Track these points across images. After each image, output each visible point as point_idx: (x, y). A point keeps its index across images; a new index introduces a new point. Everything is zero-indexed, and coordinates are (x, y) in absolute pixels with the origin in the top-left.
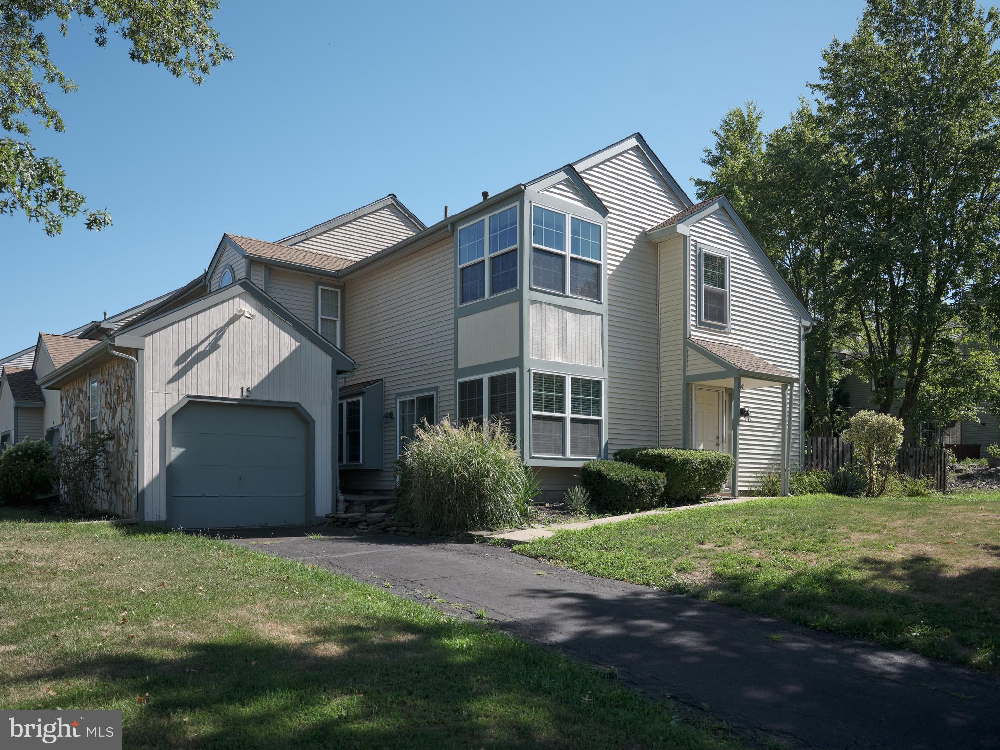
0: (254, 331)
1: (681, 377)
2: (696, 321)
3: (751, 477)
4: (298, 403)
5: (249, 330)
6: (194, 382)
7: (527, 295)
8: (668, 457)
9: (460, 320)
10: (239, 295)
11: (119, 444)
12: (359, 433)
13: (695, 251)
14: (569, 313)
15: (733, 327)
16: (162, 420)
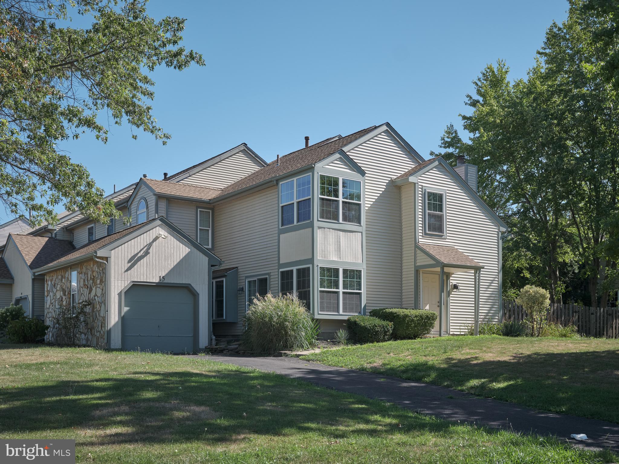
0: (166, 245)
1: (413, 266)
2: (422, 233)
3: (461, 326)
4: (190, 284)
5: (164, 244)
6: (136, 274)
7: (316, 224)
8: (396, 313)
9: (281, 236)
10: (159, 226)
11: (93, 308)
12: (223, 300)
13: (422, 192)
14: (341, 233)
15: (448, 235)
16: (120, 294)
